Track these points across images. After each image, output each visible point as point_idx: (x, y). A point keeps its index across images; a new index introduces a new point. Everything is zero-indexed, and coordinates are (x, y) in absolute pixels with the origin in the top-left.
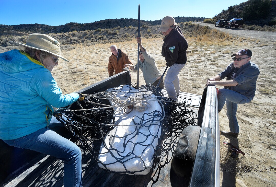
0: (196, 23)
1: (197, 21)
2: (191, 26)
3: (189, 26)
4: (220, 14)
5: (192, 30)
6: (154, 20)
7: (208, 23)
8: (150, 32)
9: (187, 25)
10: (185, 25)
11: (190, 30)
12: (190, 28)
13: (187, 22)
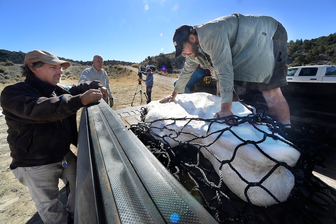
0: (124, 67)
1: (124, 65)
2: (120, 69)
3: (118, 69)
4: (144, 61)
5: (121, 72)
6: (86, 61)
7: (134, 67)
8: (70, 72)
9: (115, 68)
10: (114, 68)
11: (118, 72)
12: (118, 71)
13: (116, 65)
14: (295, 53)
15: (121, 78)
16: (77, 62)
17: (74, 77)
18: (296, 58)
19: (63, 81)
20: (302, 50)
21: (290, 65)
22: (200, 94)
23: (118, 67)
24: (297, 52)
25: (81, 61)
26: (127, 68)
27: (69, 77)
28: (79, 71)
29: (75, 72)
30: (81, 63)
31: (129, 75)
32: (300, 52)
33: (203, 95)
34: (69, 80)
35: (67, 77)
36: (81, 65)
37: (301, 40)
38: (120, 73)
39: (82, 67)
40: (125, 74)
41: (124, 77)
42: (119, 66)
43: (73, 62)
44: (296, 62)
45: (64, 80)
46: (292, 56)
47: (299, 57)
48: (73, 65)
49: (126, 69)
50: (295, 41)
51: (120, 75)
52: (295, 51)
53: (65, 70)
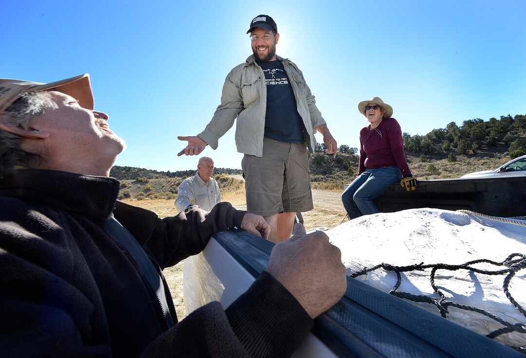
0: (230, 177)
1: (230, 174)
2: (224, 180)
6: (175, 171)
8: (151, 188)
11: (222, 185)
12: (222, 183)
13: (218, 175)
14: (507, 136)
15: (226, 194)
16: (163, 172)
17: (156, 195)
18: (513, 143)
19: (140, 201)
20: (517, 130)
21: (505, 153)
22: (421, 212)
23: (221, 178)
24: (509, 133)
25: (169, 172)
26: (235, 178)
27: (148, 195)
28: (164, 186)
29: (158, 187)
30: (169, 174)
31: (238, 188)
32: (516, 133)
33: (428, 214)
34: (148, 200)
35: (145, 195)
36: (167, 177)
37: (509, 115)
38: (224, 187)
39: (169, 180)
40: (232, 187)
41: (231, 191)
42: (222, 176)
43: (157, 173)
44: (516, 148)
45: (141, 199)
46: (504, 139)
47: (517, 141)
48: (157, 178)
49: (233, 179)
50: (499, 118)
51: (225, 188)
52: (506, 133)
53: (144, 186)
